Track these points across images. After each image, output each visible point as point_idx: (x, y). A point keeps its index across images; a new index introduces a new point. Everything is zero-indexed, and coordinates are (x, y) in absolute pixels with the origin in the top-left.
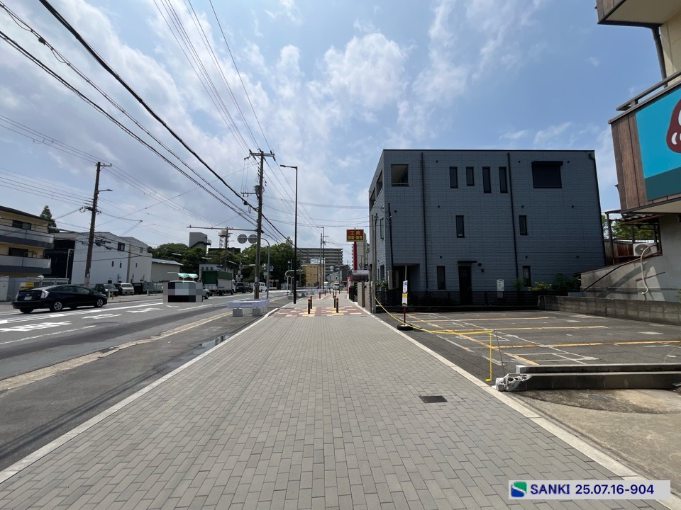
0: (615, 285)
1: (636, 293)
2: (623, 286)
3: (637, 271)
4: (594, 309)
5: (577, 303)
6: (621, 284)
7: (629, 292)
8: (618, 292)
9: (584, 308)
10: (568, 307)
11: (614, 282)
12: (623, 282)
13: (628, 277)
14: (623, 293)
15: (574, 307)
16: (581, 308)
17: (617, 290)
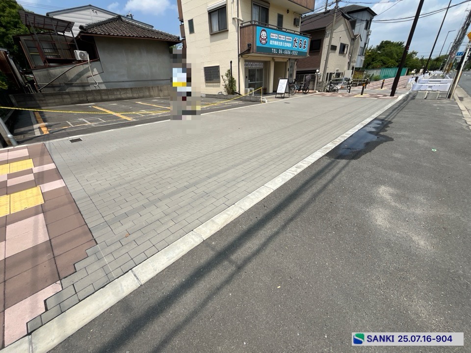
0: (71, 80)
1: (89, 86)
2: (78, 81)
3: (87, 70)
4: (78, 99)
5: (60, 97)
6: (76, 80)
7: (83, 85)
8: (75, 86)
9: (69, 100)
10: (51, 101)
11: (70, 79)
12: (77, 79)
13: (80, 75)
14: (79, 86)
15: (56, 101)
16: (65, 100)
17: (73, 85)
